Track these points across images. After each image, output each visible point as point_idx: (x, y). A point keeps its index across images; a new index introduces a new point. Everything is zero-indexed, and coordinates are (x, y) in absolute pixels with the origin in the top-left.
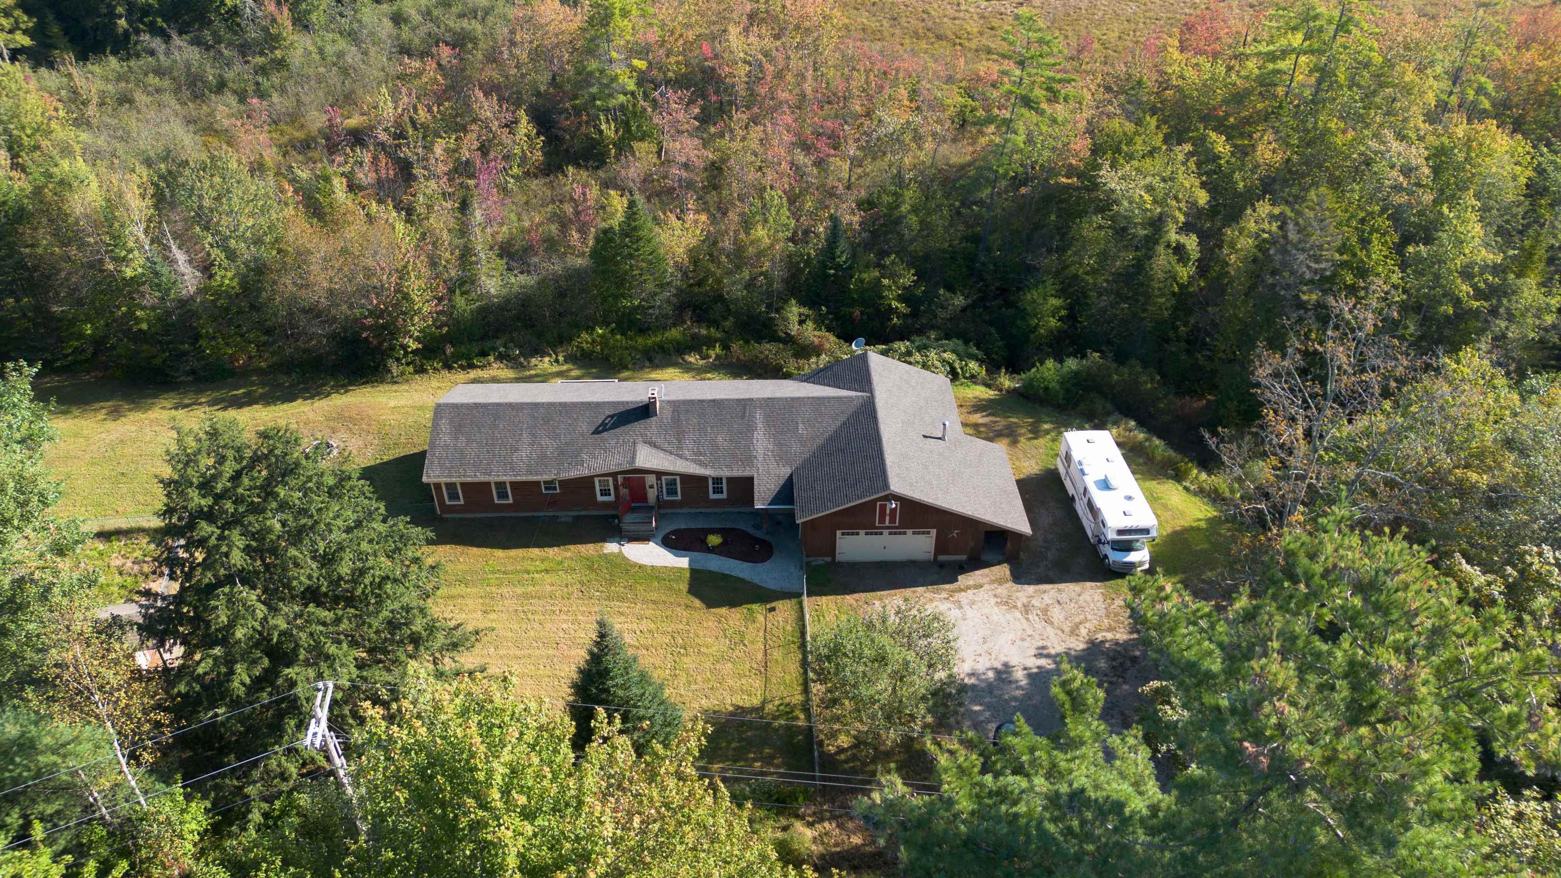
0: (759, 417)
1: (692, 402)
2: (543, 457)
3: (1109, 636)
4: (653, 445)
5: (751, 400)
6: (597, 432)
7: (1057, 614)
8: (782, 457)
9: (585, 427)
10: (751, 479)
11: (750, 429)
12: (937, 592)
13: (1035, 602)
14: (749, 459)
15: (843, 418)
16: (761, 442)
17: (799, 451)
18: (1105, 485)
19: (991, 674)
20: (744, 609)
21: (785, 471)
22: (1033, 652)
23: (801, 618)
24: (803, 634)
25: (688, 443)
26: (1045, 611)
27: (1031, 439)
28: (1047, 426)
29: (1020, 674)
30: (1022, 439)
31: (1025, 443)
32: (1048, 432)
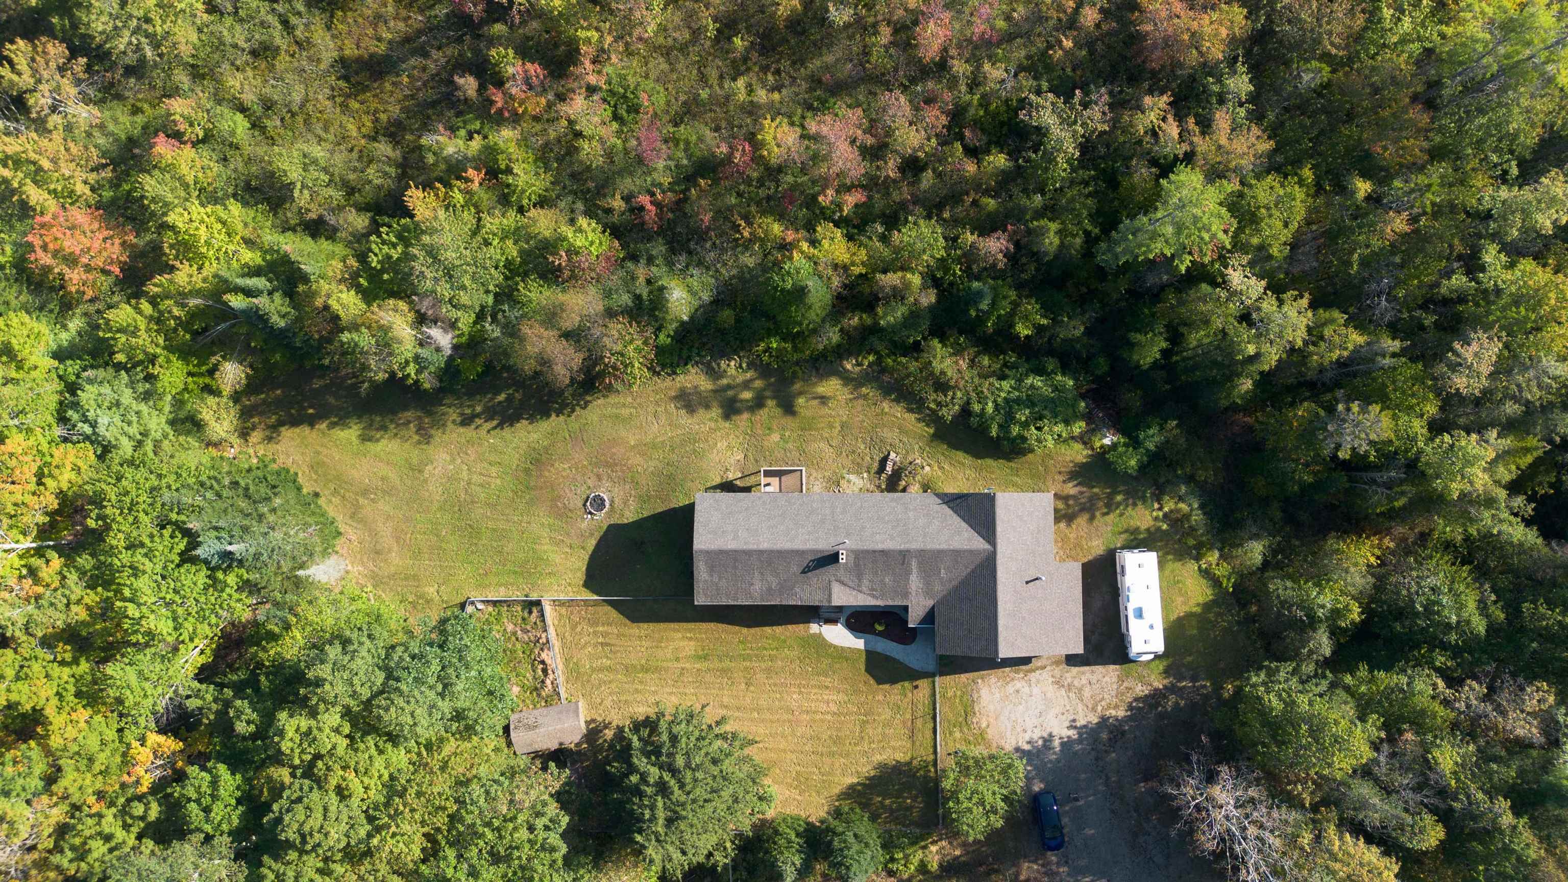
0: (914, 564)
1: (867, 552)
2: (770, 589)
3: (1113, 713)
4: (842, 583)
5: (908, 551)
6: (803, 572)
7: (1087, 693)
8: (928, 593)
9: (795, 569)
10: (906, 608)
11: (908, 573)
12: (1017, 672)
13: (1076, 683)
14: (906, 595)
15: (972, 567)
16: (915, 582)
17: (940, 589)
18: (1139, 614)
19: (1040, 742)
20: (899, 686)
21: (930, 603)
22: (1067, 724)
23: (934, 694)
24: (934, 709)
25: (866, 582)
26: (1080, 690)
27: (1105, 514)
28: (1119, 498)
29: (1056, 743)
30: (1098, 514)
31: (1099, 520)
32: (1118, 505)
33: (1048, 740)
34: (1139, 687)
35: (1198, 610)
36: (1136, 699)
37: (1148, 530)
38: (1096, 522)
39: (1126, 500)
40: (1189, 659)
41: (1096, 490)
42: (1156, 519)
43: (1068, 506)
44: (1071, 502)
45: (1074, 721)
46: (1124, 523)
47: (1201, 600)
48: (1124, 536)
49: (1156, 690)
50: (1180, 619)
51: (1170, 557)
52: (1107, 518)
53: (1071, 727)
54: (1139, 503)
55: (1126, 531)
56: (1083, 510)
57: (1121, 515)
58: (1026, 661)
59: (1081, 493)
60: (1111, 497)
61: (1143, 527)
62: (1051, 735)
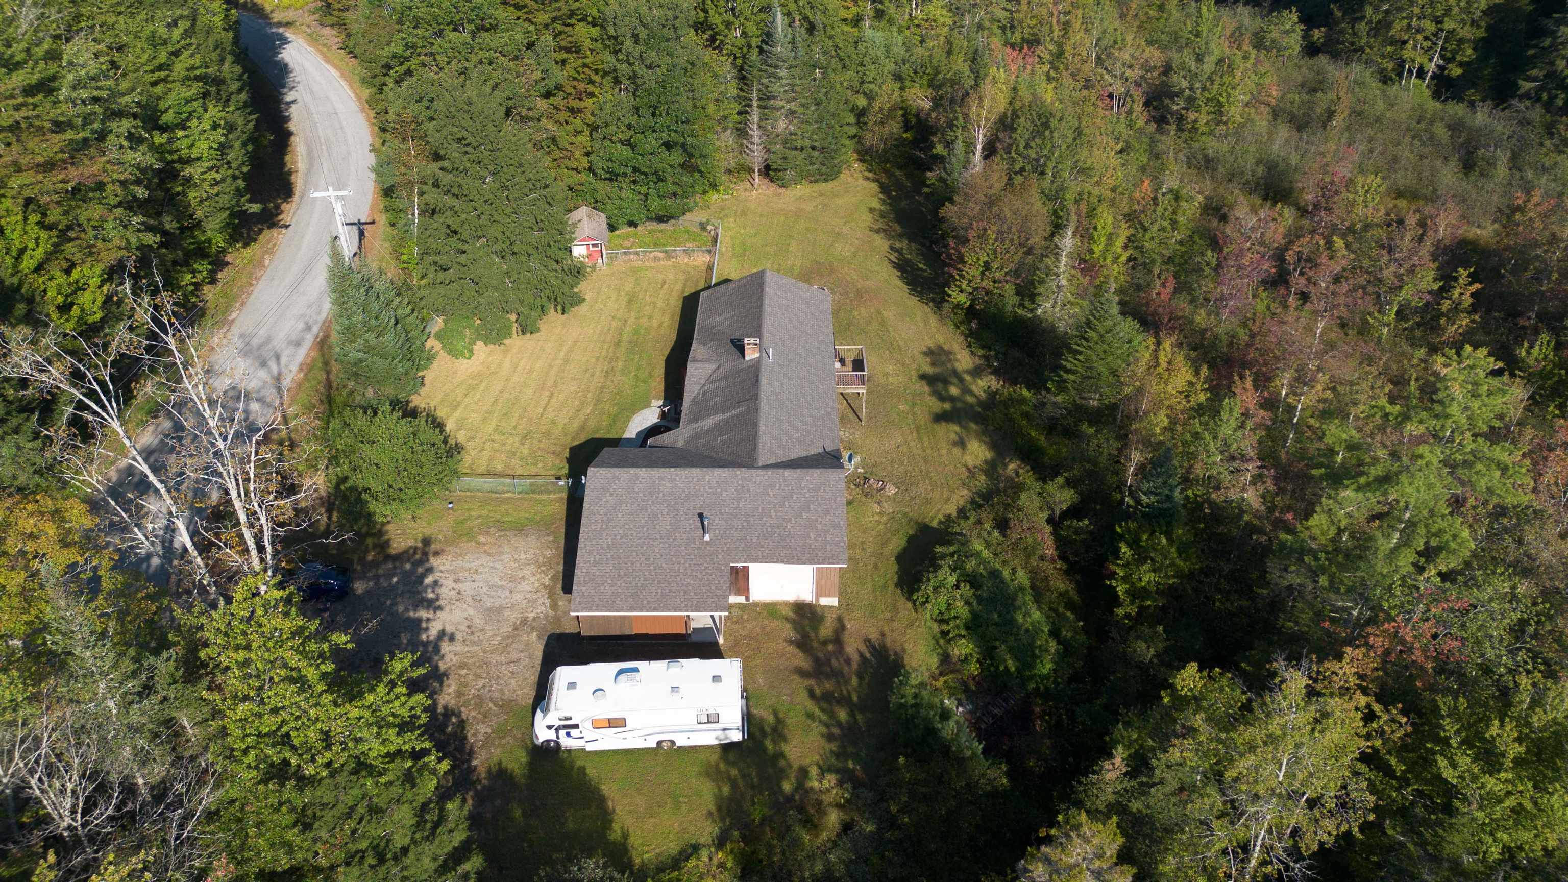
6: (732, 341)
7: (495, 658)
19: (431, 596)
22: (448, 630)
26: (503, 650)
27: (812, 694)
28: (842, 715)
29: (423, 614)
30: (812, 682)
31: (800, 685)
32: (832, 715)
33: (433, 605)
34: (483, 729)
35: (615, 834)
36: (462, 723)
37: (782, 755)
38: (796, 678)
39: (839, 725)
40: (517, 813)
41: (855, 681)
42: (804, 772)
43: (825, 643)
44: (830, 647)
45: (452, 638)
46: (792, 720)
47: (634, 840)
48: (771, 719)
49: (471, 754)
50: (599, 800)
51: (726, 790)
52: (803, 696)
53: (442, 633)
54: (834, 746)
55: (779, 721)
56: (817, 661)
57: (810, 716)
58: (568, 588)
59: (848, 661)
60: (845, 701)
61: (786, 749)
62: (440, 608)
